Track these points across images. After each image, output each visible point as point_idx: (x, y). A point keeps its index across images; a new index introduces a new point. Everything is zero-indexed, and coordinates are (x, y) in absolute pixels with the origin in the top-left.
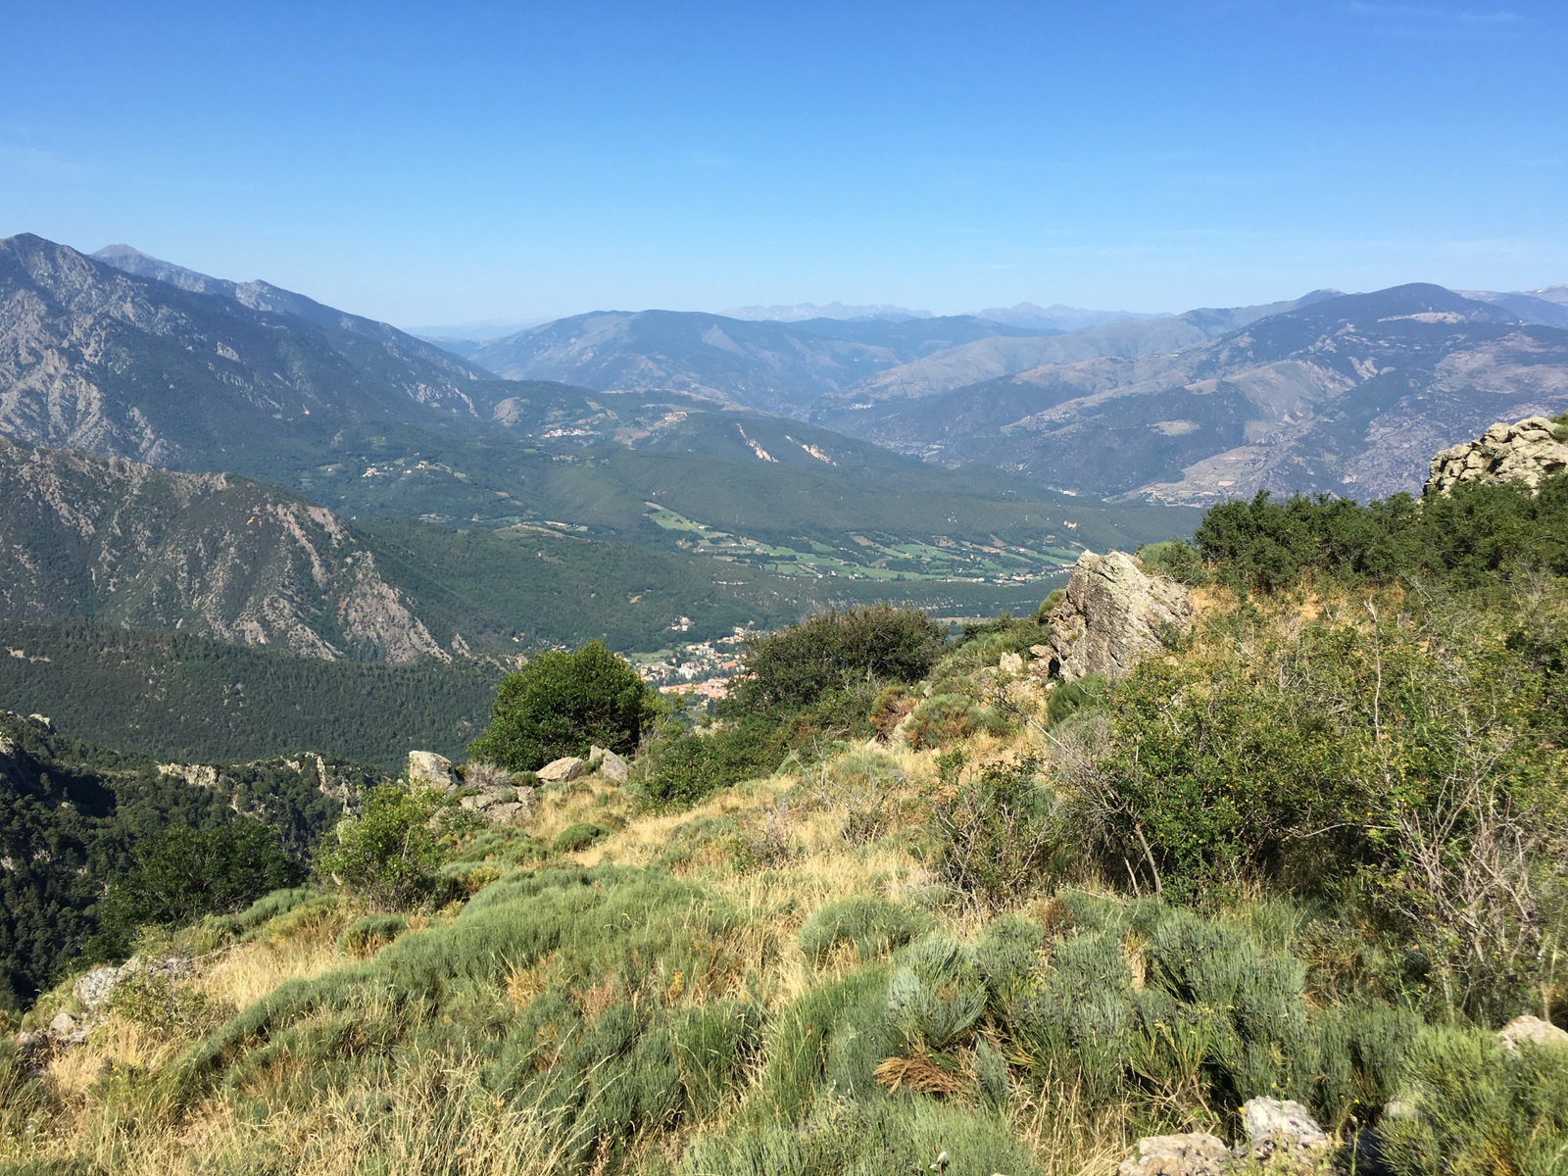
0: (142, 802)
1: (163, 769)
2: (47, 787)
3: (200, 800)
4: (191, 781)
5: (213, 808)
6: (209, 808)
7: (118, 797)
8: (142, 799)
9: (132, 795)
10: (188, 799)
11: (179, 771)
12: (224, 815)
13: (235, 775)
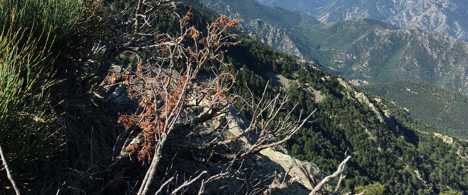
0: (427, 143)
1: (436, 134)
2: (397, 130)
3: (446, 148)
4: (444, 140)
5: (451, 151)
6: (449, 151)
7: (420, 139)
8: (427, 142)
9: (424, 140)
10: (442, 146)
11: (441, 136)
12: (454, 155)
13: (460, 143)
